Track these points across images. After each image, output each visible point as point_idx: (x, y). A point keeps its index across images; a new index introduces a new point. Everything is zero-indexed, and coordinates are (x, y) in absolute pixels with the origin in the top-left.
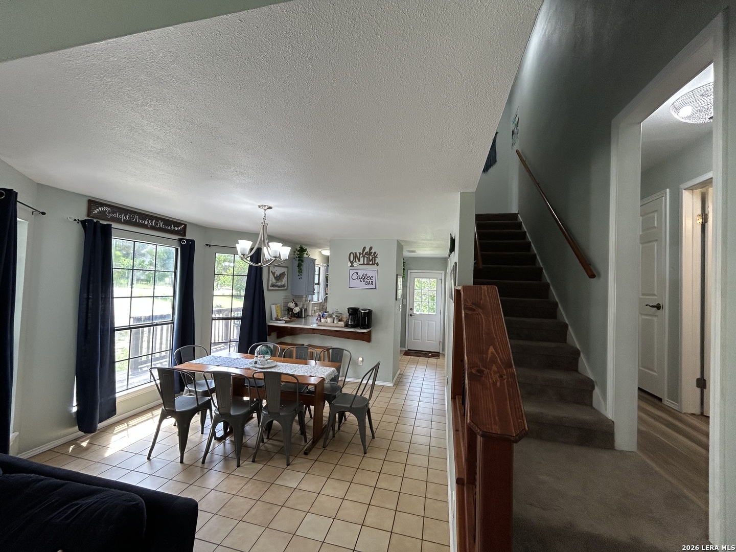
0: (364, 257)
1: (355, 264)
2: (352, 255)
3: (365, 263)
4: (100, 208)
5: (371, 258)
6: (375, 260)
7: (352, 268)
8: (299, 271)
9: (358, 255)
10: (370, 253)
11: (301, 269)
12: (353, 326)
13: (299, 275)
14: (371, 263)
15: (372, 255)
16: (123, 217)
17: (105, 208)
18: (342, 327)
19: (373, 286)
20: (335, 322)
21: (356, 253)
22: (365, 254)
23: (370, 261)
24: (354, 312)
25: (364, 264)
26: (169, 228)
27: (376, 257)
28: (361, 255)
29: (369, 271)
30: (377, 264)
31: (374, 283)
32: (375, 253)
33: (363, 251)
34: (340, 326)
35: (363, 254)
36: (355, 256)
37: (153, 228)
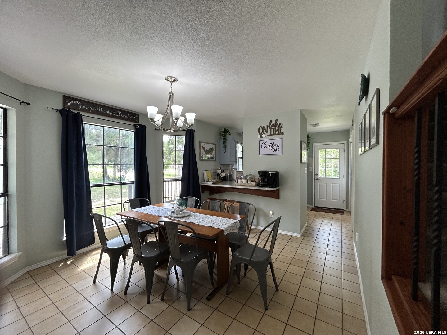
0: (271, 129)
1: (264, 136)
2: (261, 128)
3: (272, 133)
4: (72, 102)
5: (277, 129)
6: (280, 130)
7: (261, 139)
8: (224, 147)
9: (266, 127)
10: (276, 125)
11: (225, 145)
12: (263, 186)
13: (224, 150)
14: (277, 133)
15: (278, 126)
16: (90, 108)
17: (76, 102)
18: (254, 186)
19: (280, 152)
20: (249, 182)
21: (264, 126)
22: (272, 126)
23: (276, 131)
24: (264, 174)
25: (271, 135)
26: (126, 117)
27: (281, 127)
28: (269, 128)
29: (276, 140)
30: (283, 134)
31: (280, 150)
32: (280, 124)
33: (270, 123)
34: (252, 185)
35: (270, 126)
36: (264, 129)
37: (113, 117)
